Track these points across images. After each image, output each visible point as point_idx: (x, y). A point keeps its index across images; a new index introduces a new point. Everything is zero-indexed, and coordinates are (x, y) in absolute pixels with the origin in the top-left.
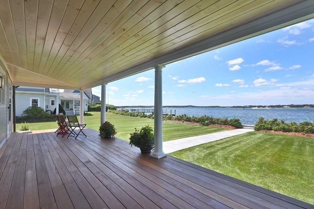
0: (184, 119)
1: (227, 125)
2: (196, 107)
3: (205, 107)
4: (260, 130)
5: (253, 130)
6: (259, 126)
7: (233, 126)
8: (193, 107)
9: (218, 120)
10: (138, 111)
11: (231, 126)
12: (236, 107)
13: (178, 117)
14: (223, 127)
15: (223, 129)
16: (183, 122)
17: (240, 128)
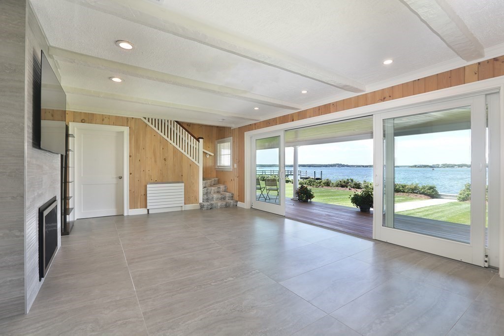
0: (350, 186)
1: (417, 193)
2: (348, 166)
3: (363, 166)
4: (466, 200)
5: (457, 201)
6: (465, 195)
7: (426, 194)
8: (343, 166)
9: (403, 187)
10: (264, 173)
11: (423, 195)
12: (418, 167)
13: (341, 182)
14: (412, 196)
15: (413, 199)
16: (350, 189)
17: (437, 198)
